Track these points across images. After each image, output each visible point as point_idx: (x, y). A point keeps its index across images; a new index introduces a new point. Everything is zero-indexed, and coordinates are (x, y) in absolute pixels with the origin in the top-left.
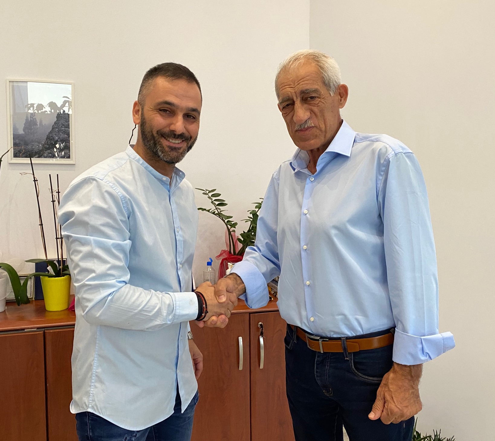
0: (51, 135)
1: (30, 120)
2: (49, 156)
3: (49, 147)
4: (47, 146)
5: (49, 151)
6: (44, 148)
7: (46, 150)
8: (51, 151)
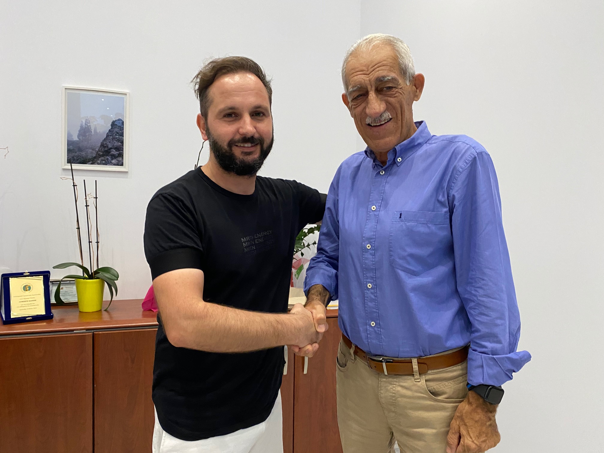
0: (105, 143)
1: (85, 127)
3: (103, 154)
4: (101, 153)
5: (103, 158)
6: (98, 155)
7: (100, 157)
8: (104, 158)
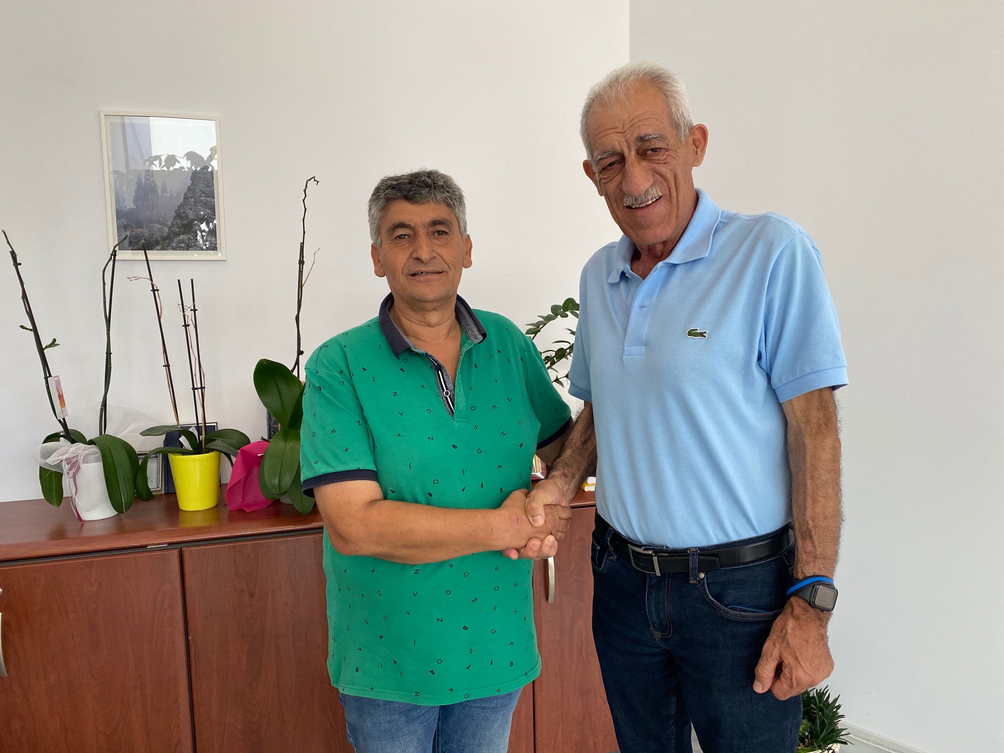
0: (182, 211)
1: (145, 183)
2: (181, 247)
3: (180, 231)
4: (176, 229)
5: (180, 238)
6: (171, 233)
7: (175, 237)
